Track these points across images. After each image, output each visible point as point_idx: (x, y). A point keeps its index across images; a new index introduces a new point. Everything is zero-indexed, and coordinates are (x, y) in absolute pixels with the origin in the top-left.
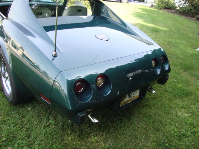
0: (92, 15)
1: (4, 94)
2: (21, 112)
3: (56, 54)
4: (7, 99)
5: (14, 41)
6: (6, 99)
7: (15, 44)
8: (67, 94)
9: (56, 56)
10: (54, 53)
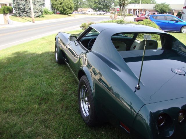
0: (162, 49)
1: (81, 115)
2: (95, 134)
3: (139, 87)
4: (84, 120)
5: (95, 69)
6: (82, 120)
7: (96, 71)
8: (149, 124)
9: (138, 89)
10: (137, 86)
